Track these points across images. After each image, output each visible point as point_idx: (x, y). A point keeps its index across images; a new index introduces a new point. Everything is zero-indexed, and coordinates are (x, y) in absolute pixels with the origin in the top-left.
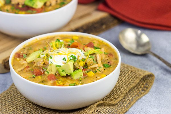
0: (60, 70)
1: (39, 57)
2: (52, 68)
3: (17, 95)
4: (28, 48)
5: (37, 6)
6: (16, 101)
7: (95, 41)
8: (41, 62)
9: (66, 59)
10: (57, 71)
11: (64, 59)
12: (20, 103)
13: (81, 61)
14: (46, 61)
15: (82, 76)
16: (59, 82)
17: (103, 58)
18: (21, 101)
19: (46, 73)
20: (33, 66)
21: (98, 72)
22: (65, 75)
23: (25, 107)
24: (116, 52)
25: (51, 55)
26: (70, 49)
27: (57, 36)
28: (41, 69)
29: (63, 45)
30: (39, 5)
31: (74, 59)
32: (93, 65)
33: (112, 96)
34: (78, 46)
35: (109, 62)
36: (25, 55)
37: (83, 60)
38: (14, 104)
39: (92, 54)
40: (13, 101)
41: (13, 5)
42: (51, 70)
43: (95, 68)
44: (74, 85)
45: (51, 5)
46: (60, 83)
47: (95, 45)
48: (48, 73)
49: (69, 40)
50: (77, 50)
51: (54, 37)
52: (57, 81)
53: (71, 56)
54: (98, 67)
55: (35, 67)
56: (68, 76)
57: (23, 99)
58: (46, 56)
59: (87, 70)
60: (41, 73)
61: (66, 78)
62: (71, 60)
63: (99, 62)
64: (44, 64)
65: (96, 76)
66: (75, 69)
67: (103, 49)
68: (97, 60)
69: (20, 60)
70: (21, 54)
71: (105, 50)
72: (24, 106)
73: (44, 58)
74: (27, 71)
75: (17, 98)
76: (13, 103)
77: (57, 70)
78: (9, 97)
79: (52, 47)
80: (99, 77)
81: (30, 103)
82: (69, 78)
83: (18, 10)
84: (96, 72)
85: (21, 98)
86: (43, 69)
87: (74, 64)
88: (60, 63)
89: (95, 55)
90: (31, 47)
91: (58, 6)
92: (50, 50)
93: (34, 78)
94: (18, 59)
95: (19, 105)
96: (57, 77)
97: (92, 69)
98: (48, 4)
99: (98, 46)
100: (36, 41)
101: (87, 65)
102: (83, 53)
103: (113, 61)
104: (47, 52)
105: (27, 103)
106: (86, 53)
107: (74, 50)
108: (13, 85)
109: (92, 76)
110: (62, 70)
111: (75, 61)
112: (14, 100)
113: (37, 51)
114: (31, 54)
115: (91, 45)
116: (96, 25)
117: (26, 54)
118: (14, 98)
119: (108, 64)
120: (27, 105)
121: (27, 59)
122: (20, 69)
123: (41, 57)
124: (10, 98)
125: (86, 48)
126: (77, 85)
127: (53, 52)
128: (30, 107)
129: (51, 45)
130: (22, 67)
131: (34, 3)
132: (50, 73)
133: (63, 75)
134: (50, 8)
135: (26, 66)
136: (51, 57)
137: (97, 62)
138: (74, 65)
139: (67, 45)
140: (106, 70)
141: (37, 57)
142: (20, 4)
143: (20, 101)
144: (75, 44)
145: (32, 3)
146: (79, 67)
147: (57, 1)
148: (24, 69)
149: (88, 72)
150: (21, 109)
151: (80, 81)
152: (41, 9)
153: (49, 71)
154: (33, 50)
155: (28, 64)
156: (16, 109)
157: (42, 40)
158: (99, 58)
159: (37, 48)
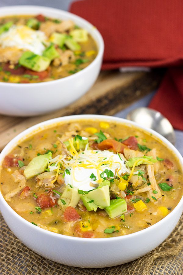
0: (86, 200)
1: (46, 170)
2: (71, 196)
4: (27, 146)
5: (39, 67)
7: (138, 134)
8: (50, 180)
9: (95, 177)
11: (92, 176)
12: (14, 246)
13: (121, 178)
14: (60, 178)
15: (126, 211)
16: (86, 224)
17: (157, 171)
19: (60, 202)
20: (37, 186)
21: (152, 200)
22: (95, 210)
23: (21, 256)
25: (67, 166)
26: (100, 152)
28: (52, 194)
29: (87, 146)
30: (42, 65)
31: (111, 177)
32: (142, 186)
34: (113, 146)
35: (168, 180)
36: (22, 162)
37: (126, 176)
39: (140, 166)
42: (70, 200)
43: (145, 193)
44: (114, 232)
45: (60, 65)
46: (86, 227)
47: (140, 142)
48: (64, 203)
49: (94, 130)
51: (69, 124)
52: (82, 222)
53: (105, 172)
54: (152, 191)
55: (40, 187)
56: (98, 209)
58: (58, 167)
59: (133, 197)
60: (51, 203)
61: (96, 215)
62: (105, 179)
63: (152, 180)
64: (56, 183)
65: (151, 211)
66: (113, 197)
67: (154, 151)
68: (148, 177)
69: (13, 172)
70: (15, 160)
71: (158, 152)
73: (55, 172)
74: (26, 198)
75: (8, 235)
77: (81, 199)
79: (68, 149)
80: (155, 214)
82: (103, 214)
83: (9, 73)
84: (148, 201)
86: (54, 195)
87: (110, 188)
88: (86, 185)
89: (144, 167)
90: (31, 143)
91: (73, 67)
92: (65, 156)
93: (38, 215)
94: (9, 170)
95: (12, 252)
96: (81, 213)
97: (141, 194)
98: (57, 62)
99: (145, 143)
100: (39, 131)
101: (131, 187)
102: (124, 162)
103: (175, 176)
104: (60, 158)
106: (129, 164)
107: (108, 154)
109: (143, 210)
110: (89, 200)
111: (112, 181)
112: (2, 240)
114: (33, 162)
115: (131, 143)
117: (24, 160)
119: (168, 182)
121: (25, 172)
122: (13, 194)
123: (50, 170)
125: (127, 151)
126: (118, 231)
127: (72, 160)
129: (68, 145)
130: (16, 188)
131: (35, 63)
132: (68, 204)
133: (92, 210)
134: (60, 70)
135: (24, 186)
136: (68, 171)
137: (149, 181)
138: (111, 190)
139: (93, 140)
140: (166, 198)
141: (43, 170)
142: (11, 62)
143: (13, 241)
144: (108, 143)
145: (32, 63)
146: (118, 193)
147: (70, 58)
148: (20, 194)
149: (135, 201)
150: (16, 260)
151: (124, 223)
152: (46, 72)
153: (67, 200)
154: (34, 150)
155: (27, 180)
156: (6, 260)
157: (48, 129)
158: (151, 173)
159: (42, 148)
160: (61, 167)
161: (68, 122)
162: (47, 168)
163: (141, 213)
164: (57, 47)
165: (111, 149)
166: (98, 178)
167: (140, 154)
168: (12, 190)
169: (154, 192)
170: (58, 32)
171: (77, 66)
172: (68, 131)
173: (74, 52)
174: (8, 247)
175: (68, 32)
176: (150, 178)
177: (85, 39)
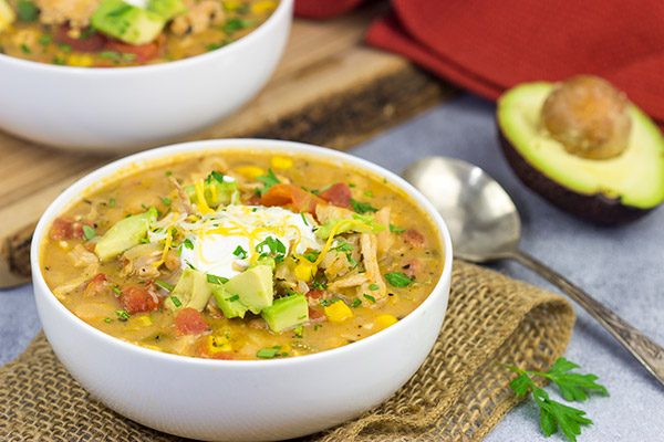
0: (224, 295)
1: (144, 240)
2: (192, 287)
3: (56, 381)
4: (103, 201)
5: (136, 34)
6: (53, 401)
7: (356, 180)
8: (150, 261)
9: (244, 252)
10: (213, 297)
11: (239, 251)
12: (69, 410)
13: (303, 259)
14: (171, 257)
15: (307, 319)
16: (220, 340)
17: (386, 250)
18: (73, 404)
19: (169, 303)
20: (121, 275)
21: (366, 303)
22: (242, 315)
23: (85, 428)
24: (433, 223)
25: (188, 235)
26: (261, 210)
27: (213, 155)
28: (152, 288)
29: (235, 196)
30: (145, 30)
31: (277, 253)
32: (346, 275)
33: (416, 391)
34: (294, 200)
35: (407, 267)
36: (92, 230)
37: (312, 255)
38: (45, 414)
39: (345, 235)
40: (43, 403)
41: (47, 28)
42: (190, 295)
43: (354, 289)
44: (276, 356)
45: (189, 30)
46: (221, 346)
47: (358, 195)
48: (178, 304)
49: (257, 172)
50: (288, 216)
51: (201, 159)
52: (211, 337)
53: (266, 242)
54: (367, 285)
55: (128, 277)
56: (250, 316)
57: (79, 395)
58: (169, 236)
59: (325, 296)
60: (150, 303)
61: (243, 326)
62: (264, 255)
63: (371, 265)
64: (163, 267)
65: (359, 320)
66: (281, 292)
67: (385, 213)
68: (362, 258)
69: (71, 249)
70: (76, 225)
71: (395, 216)
72: (85, 423)
73: (162, 245)
74: (97, 294)
75: (57, 391)
76: (43, 411)
77: (212, 294)
78: (27, 388)
79: (192, 202)
80: (368, 326)
81: (105, 413)
82: (257, 325)
83: (66, 49)
84: (357, 304)
85: (70, 394)
86: (158, 289)
87: (274, 273)
88: (226, 268)
89: (355, 238)
90: (113, 195)
91: (219, 36)
92: (185, 216)
93: (122, 323)
94: (64, 244)
95: (65, 419)
96: (210, 321)
97: (343, 290)
98: (180, 26)
99: (368, 199)
100: (133, 171)
101: (324, 276)
102: (311, 227)
103: (423, 260)
104: (175, 220)
105: (95, 410)
106: (322, 231)
107: (277, 213)
108: (42, 337)
109: (343, 319)
110: (229, 296)
111: (279, 260)
112: (45, 400)
113: (137, 213)
114: (115, 228)
115: (338, 195)
116: (358, 106)
117: (96, 226)
118: (47, 390)
119: (405, 271)
120: (95, 421)
121: (98, 248)
122: (70, 287)
123: (151, 240)
124: (32, 390)
125: (321, 209)
126: (285, 355)
127: (199, 222)
128: (107, 430)
129: (191, 193)
130: (78, 276)
131: (128, 24)
132: (185, 305)
133: (235, 315)
134: (187, 42)
135: (95, 273)
136: (189, 243)
137: (363, 266)
138: (277, 276)
139: (251, 191)
140: (396, 299)
141: (136, 241)
142: (73, 24)
143: (68, 402)
144: (281, 191)
145: (121, 24)
146: (293, 285)
147: (212, 16)
148: (86, 286)
149: (328, 303)
150: (74, 434)
151: (299, 340)
152: (153, 47)
153: (183, 297)
154: (120, 207)
155: (102, 264)
156: (52, 433)
157: (154, 169)
158: (369, 250)
159: (137, 203)
160: (175, 236)
161: (198, 155)
162: (146, 237)
163: (340, 324)
165: (289, 205)
166: (249, 255)
168: (69, 279)
169: (372, 288)
171: (229, 34)
172: (198, 171)
173: (223, 3)
174: (59, 413)
176: (365, 261)
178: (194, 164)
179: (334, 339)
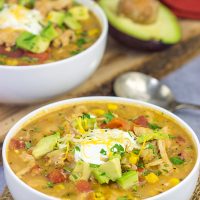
0: (98, 173)
1: (55, 148)
2: (83, 169)
5: (38, 48)
7: (148, 113)
8: (60, 158)
9: (105, 152)
10: (93, 173)
11: (102, 151)
14: (70, 155)
15: (138, 182)
16: (98, 195)
17: (169, 147)
19: (71, 177)
20: (46, 165)
21: (164, 173)
22: (107, 182)
28: (62, 171)
29: (95, 125)
30: (42, 46)
31: (121, 151)
32: (153, 160)
34: (123, 124)
35: (180, 155)
36: (29, 144)
37: (136, 152)
39: (150, 141)
42: (81, 174)
43: (157, 167)
45: (61, 45)
46: (99, 197)
47: (151, 121)
48: (76, 178)
49: (102, 112)
50: (122, 133)
51: (74, 107)
52: (94, 193)
53: (115, 147)
54: (163, 164)
55: (50, 166)
56: (111, 182)
58: (68, 145)
59: (144, 171)
60: (63, 178)
61: (108, 187)
62: (115, 153)
63: (164, 154)
64: (66, 160)
65: (162, 182)
66: (124, 170)
67: (165, 129)
68: (159, 152)
69: (20, 153)
70: (21, 142)
71: (170, 130)
73: (65, 150)
74: (37, 175)
79: (76, 128)
80: (167, 184)
82: (115, 187)
84: (159, 174)
86: (65, 171)
87: (121, 161)
88: (97, 160)
89: (155, 142)
90: (36, 126)
91: (75, 48)
92: (74, 135)
94: (17, 151)
96: (93, 186)
97: (152, 167)
98: (57, 43)
99: (156, 122)
101: (142, 161)
102: (133, 138)
103: (187, 151)
104: (68, 137)
106: (139, 139)
107: (117, 132)
109: (155, 181)
110: (101, 173)
111: (122, 155)
113: (50, 135)
115: (142, 121)
117: (30, 142)
119: (180, 157)
121: (34, 152)
122: (23, 172)
123: (59, 148)
125: (136, 129)
127: (81, 138)
129: (75, 124)
130: (26, 166)
131: (34, 44)
132: (79, 178)
133: (104, 182)
134: (61, 51)
135: (34, 164)
136: (78, 149)
137: (160, 155)
138: (122, 163)
139: (101, 121)
140: (177, 170)
141: (52, 149)
142: (7, 45)
144: (117, 121)
145: (31, 44)
146: (130, 166)
147: (71, 38)
148: (31, 171)
149: (147, 174)
151: (136, 192)
152: (46, 54)
153: (78, 174)
155: (36, 160)
157: (53, 113)
158: (162, 148)
159: (48, 130)
160: (71, 145)
162: (56, 146)
163: (152, 184)
164: (57, 27)
165: (121, 127)
166: (108, 153)
167: (151, 131)
168: (22, 168)
169: (165, 166)
170: (55, 10)
171: (80, 47)
173: (75, 31)
175: (66, 9)
177: (86, 17)
178: (72, 110)
179: (152, 192)
